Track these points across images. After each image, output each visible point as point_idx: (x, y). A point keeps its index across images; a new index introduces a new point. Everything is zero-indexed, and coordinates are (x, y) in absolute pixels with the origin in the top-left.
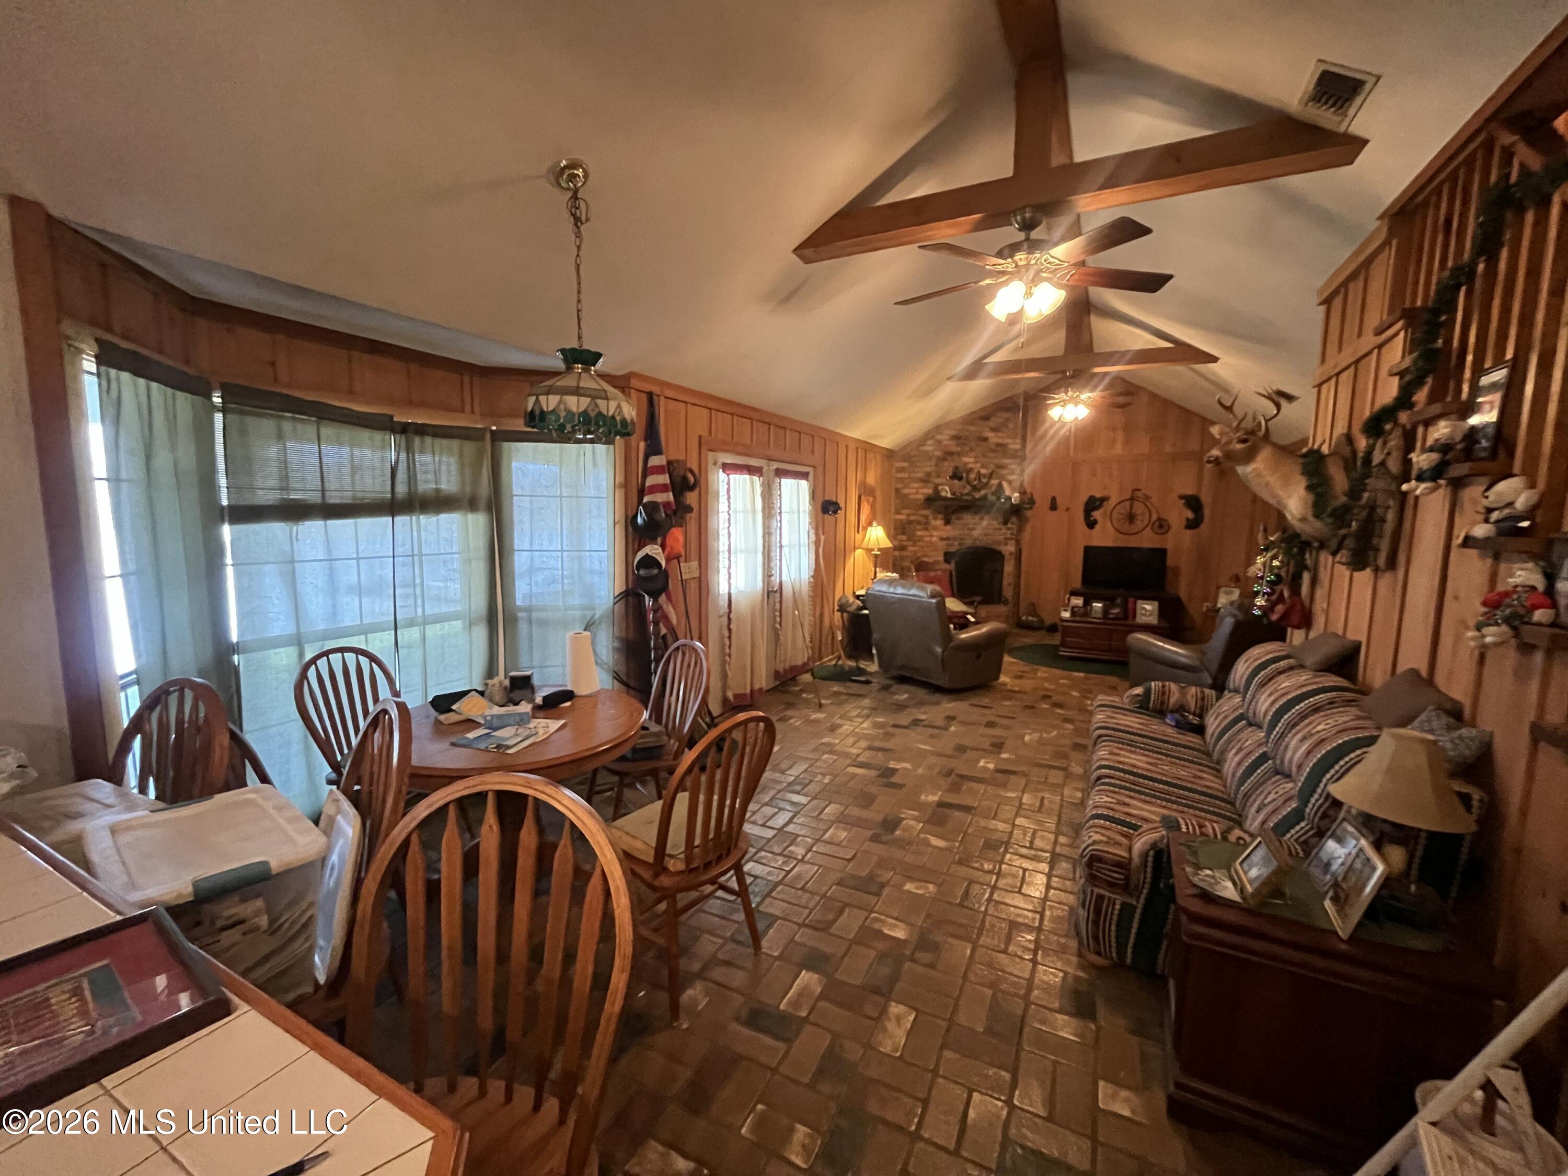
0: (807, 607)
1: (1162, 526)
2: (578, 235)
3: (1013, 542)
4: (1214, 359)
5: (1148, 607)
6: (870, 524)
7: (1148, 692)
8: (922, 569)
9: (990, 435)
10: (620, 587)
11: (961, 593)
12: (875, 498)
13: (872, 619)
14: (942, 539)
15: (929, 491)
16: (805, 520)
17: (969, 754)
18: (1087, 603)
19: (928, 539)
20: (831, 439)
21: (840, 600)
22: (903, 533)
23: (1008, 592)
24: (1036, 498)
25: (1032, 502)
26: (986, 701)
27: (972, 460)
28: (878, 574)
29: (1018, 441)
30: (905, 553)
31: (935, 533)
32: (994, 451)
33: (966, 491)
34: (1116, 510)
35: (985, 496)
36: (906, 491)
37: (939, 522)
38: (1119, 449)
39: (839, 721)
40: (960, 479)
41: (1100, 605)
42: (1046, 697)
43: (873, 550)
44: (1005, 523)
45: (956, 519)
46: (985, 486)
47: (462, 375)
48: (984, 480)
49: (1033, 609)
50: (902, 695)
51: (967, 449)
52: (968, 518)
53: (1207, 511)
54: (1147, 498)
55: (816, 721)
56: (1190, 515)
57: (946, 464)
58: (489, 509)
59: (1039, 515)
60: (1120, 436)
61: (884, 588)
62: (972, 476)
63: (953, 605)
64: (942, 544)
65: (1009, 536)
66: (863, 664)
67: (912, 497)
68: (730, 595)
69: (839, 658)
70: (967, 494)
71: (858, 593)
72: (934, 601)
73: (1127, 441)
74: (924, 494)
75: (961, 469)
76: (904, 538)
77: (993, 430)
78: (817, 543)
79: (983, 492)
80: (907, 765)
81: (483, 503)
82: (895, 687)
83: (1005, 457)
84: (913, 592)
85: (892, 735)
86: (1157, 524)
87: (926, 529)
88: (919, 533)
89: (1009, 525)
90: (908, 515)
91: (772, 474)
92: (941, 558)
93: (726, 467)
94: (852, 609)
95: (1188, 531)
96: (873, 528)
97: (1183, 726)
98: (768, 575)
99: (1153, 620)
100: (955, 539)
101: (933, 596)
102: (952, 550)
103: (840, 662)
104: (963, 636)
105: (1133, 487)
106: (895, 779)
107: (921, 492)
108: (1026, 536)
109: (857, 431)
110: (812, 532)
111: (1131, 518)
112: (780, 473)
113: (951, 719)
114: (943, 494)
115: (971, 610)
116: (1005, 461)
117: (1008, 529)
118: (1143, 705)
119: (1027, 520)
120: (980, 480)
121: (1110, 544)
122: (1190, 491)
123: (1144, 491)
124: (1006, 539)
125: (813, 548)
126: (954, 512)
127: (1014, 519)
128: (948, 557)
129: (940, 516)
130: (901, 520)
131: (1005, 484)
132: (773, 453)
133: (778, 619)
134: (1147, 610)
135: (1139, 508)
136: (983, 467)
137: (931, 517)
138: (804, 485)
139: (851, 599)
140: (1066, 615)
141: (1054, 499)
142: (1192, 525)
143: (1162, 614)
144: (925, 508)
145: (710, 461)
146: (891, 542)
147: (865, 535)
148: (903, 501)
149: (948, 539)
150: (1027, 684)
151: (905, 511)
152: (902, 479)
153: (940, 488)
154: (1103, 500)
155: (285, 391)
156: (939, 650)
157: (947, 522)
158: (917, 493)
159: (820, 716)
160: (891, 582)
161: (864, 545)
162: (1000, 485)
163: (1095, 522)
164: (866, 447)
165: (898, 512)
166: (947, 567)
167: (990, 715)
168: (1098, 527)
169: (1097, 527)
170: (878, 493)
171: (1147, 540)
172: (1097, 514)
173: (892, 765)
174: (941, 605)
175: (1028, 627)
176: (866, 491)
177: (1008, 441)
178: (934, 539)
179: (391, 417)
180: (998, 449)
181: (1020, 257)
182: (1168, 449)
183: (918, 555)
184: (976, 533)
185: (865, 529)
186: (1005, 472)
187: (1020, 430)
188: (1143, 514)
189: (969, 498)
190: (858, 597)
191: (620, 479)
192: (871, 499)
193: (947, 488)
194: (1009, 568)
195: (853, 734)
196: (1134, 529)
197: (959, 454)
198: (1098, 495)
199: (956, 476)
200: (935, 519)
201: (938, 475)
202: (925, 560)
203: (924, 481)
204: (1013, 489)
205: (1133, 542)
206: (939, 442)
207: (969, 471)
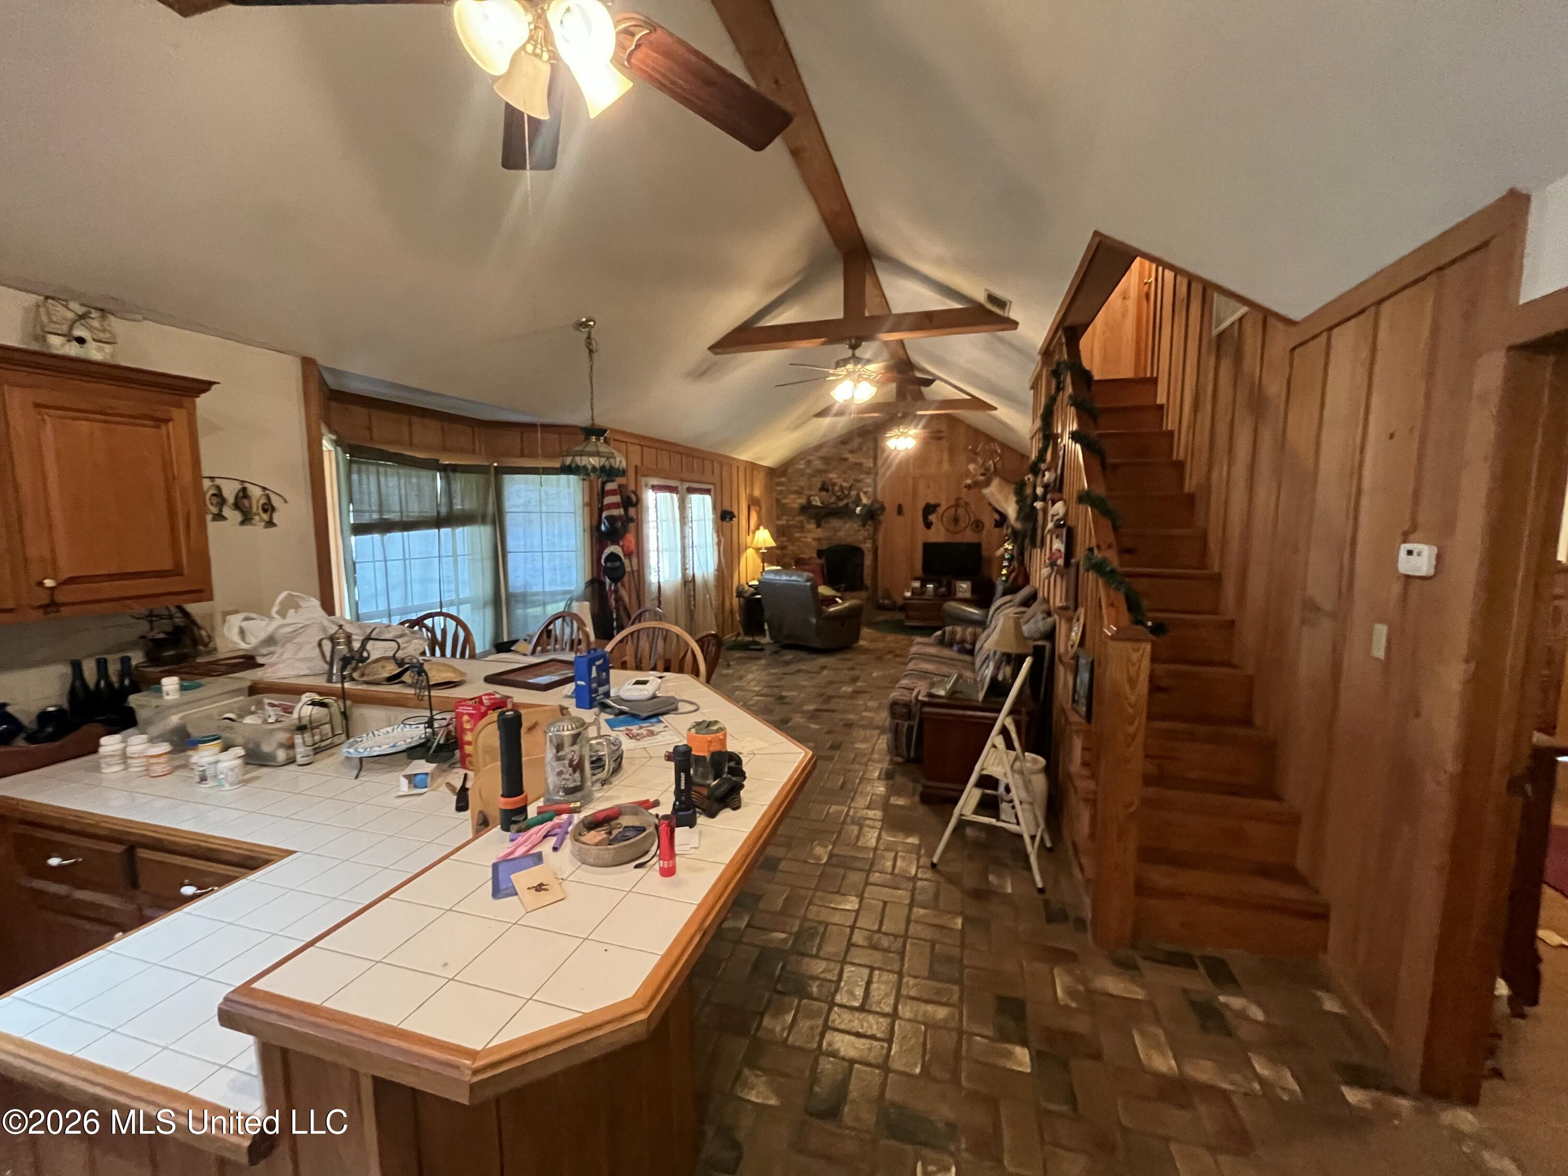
0: (713, 593)
1: (978, 525)
2: (591, 359)
3: (870, 540)
4: (995, 409)
5: (964, 586)
6: (758, 528)
7: (944, 633)
8: (800, 563)
9: (849, 456)
10: (589, 578)
11: (830, 581)
12: (760, 507)
13: (763, 602)
14: (814, 539)
15: (802, 501)
16: (710, 526)
17: (835, 686)
18: (923, 585)
19: (804, 540)
20: (725, 462)
21: (738, 588)
22: (784, 535)
23: (868, 581)
24: (885, 505)
25: (883, 508)
26: (848, 656)
27: (835, 476)
28: (766, 568)
29: (871, 460)
30: (786, 552)
31: (808, 535)
32: (852, 469)
33: (832, 501)
34: (945, 514)
35: (847, 504)
36: (785, 501)
37: (811, 526)
38: (946, 467)
39: (744, 674)
40: (827, 491)
41: (931, 586)
42: (890, 652)
43: (760, 549)
44: (864, 525)
45: (825, 523)
46: (847, 496)
47: (473, 427)
48: (846, 492)
49: (888, 595)
50: (789, 656)
51: (831, 467)
52: (835, 523)
54: (967, 504)
55: (725, 675)
57: (816, 479)
58: (494, 523)
59: (889, 517)
60: (946, 457)
61: (772, 577)
62: (837, 488)
63: (824, 590)
64: (815, 543)
65: (867, 536)
66: (757, 639)
67: (790, 506)
68: (659, 583)
69: (738, 635)
70: (833, 503)
71: (750, 583)
72: (809, 584)
73: (952, 460)
74: (799, 503)
75: (827, 483)
76: (785, 539)
77: (852, 452)
78: (719, 544)
79: (845, 501)
80: (795, 693)
81: (489, 519)
82: (783, 652)
83: (862, 473)
84: (794, 578)
85: (782, 679)
86: (974, 524)
87: (802, 532)
88: (797, 535)
89: (867, 528)
90: (788, 521)
91: (685, 491)
92: (815, 555)
93: (654, 487)
94: (747, 595)
95: (996, 530)
96: (760, 532)
97: (962, 651)
98: (684, 569)
99: (968, 595)
100: (824, 539)
101: (807, 581)
102: (823, 548)
103: (739, 638)
104: (832, 609)
105: (957, 497)
106: (785, 701)
107: (796, 502)
108: (880, 535)
109: (745, 456)
110: (715, 535)
111: (956, 520)
112: (691, 490)
113: (824, 668)
114: (814, 503)
115: (839, 594)
116: (862, 476)
117: (866, 530)
118: (941, 642)
119: (880, 522)
120: (842, 491)
121: (942, 540)
123: (964, 500)
124: (865, 538)
125: (716, 547)
126: (822, 518)
127: (870, 523)
128: (820, 553)
129: (813, 521)
130: (782, 525)
131: (862, 495)
132: (685, 475)
133: (692, 602)
134: (964, 587)
135: (961, 511)
136: (845, 481)
137: (805, 523)
138: (708, 499)
139: (746, 588)
140: (908, 594)
141: (899, 506)
142: (999, 525)
143: (973, 591)
144: (800, 515)
145: (643, 484)
146: (775, 541)
147: (754, 537)
148: (781, 508)
149: (819, 539)
150: (880, 645)
151: (785, 518)
152: (781, 491)
153: (811, 498)
154: (936, 506)
155: (378, 447)
156: (814, 620)
157: (819, 526)
158: (794, 503)
159: (730, 671)
160: (776, 572)
161: (754, 545)
162: (858, 495)
163: (932, 523)
164: (753, 467)
165: (778, 518)
166: (819, 561)
167: (850, 664)
168: (933, 527)
170: (763, 504)
171: (968, 537)
172: (932, 518)
173: (784, 694)
174: (814, 588)
175: (882, 608)
176: (753, 502)
177: (863, 460)
178: (809, 540)
179: (438, 460)
180: (856, 467)
181: (850, 367)
183: (797, 552)
184: (841, 534)
185: (754, 533)
186: (860, 485)
187: (871, 453)
188: (964, 517)
189: (834, 506)
190: (751, 586)
191: (587, 499)
192: (757, 508)
193: (817, 498)
194: (868, 561)
195: (753, 680)
196: (959, 528)
197: (826, 471)
198: (932, 502)
199: (824, 488)
200: (809, 523)
201: (810, 488)
202: (802, 556)
203: (799, 493)
204: (868, 498)
205: (958, 539)
206: (809, 463)
207: (834, 485)
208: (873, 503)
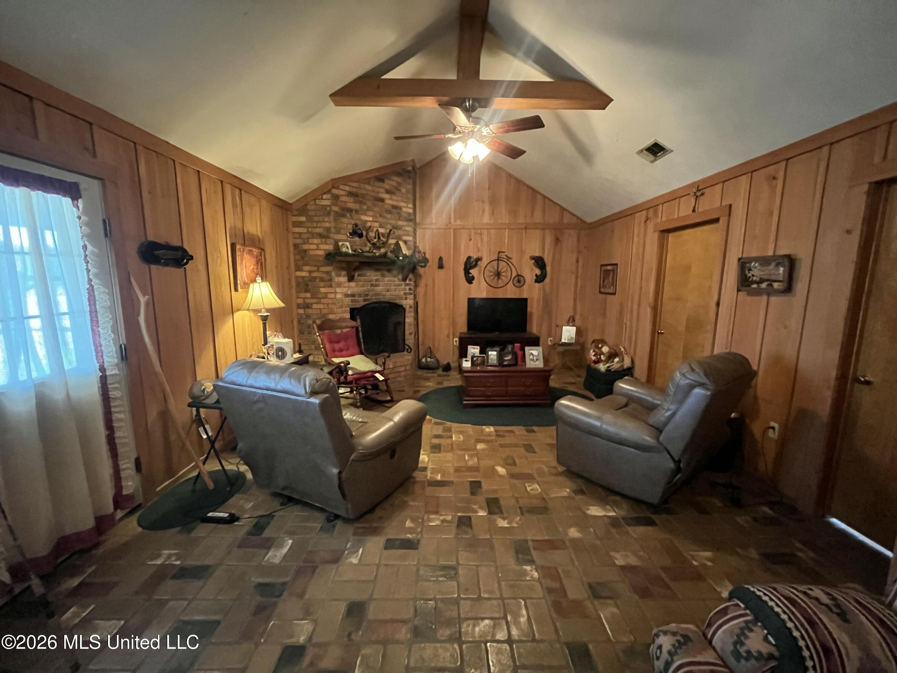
1: (519, 280)
3: (412, 296)
5: (535, 353)
6: (251, 281)
8: (326, 327)
9: (386, 196)
12: (259, 249)
14: (347, 295)
15: (330, 247)
18: (483, 352)
19: (333, 296)
22: (306, 291)
23: (410, 340)
24: (426, 256)
25: (423, 260)
27: (370, 219)
28: (269, 339)
29: (410, 206)
30: (309, 311)
31: (338, 290)
32: (389, 212)
33: (367, 249)
34: (487, 268)
35: (385, 254)
36: (305, 247)
37: (343, 279)
38: (487, 218)
40: (361, 236)
41: (494, 353)
43: (260, 311)
44: (404, 279)
45: (359, 275)
46: (384, 244)
48: (383, 239)
49: (430, 353)
51: (365, 207)
52: (372, 275)
53: (548, 269)
54: (509, 258)
56: (538, 272)
57: (345, 220)
59: (430, 273)
60: (487, 207)
61: (241, 378)
62: (372, 234)
63: (361, 364)
64: (348, 300)
65: (408, 291)
67: (311, 253)
70: (368, 252)
72: (316, 400)
73: (492, 212)
74: (324, 250)
75: (360, 226)
76: (308, 295)
77: (388, 192)
79: (383, 250)
83: (399, 219)
86: (516, 279)
87: (331, 286)
88: (323, 290)
89: (408, 282)
90: (310, 272)
92: (348, 315)
94: (210, 402)
95: (537, 284)
96: (256, 285)
99: (540, 364)
100: (360, 295)
101: (314, 393)
102: (358, 305)
104: (370, 438)
105: (498, 250)
108: (421, 290)
111: (498, 274)
114: (344, 250)
115: (379, 368)
116: (400, 223)
117: (407, 285)
119: (421, 276)
120: (379, 238)
121: (484, 295)
122: (537, 254)
123: (506, 254)
124: (406, 294)
126: (356, 269)
127: (411, 276)
128: (354, 313)
129: (344, 273)
130: (303, 277)
131: (401, 244)
134: (534, 355)
135: (503, 265)
136: (381, 226)
137: (333, 274)
140: (468, 364)
141: (441, 259)
142: (540, 279)
144: (327, 265)
146: (283, 300)
147: (246, 293)
148: (299, 256)
149: (353, 295)
151: (306, 268)
152: (300, 234)
153: (340, 244)
154: (479, 259)
156: (333, 470)
157: (351, 279)
158: (318, 249)
162: (397, 244)
163: (473, 278)
165: (298, 268)
166: (353, 323)
169: (474, 282)
171: (510, 292)
172: (474, 272)
175: (426, 368)
176: (244, 241)
177: (402, 204)
178: (339, 296)
180: (394, 210)
182: (521, 220)
183: (324, 312)
184: (379, 289)
185: (246, 286)
186: (400, 232)
187: (410, 196)
188: (506, 272)
189: (369, 255)
192: (256, 251)
193: (348, 244)
194: (409, 319)
196: (501, 283)
197: (357, 212)
198: (474, 256)
199: (356, 233)
200: (339, 276)
201: (338, 232)
202: (331, 317)
203: (324, 237)
204: (409, 249)
205: (500, 294)
206: (336, 197)
207: (369, 229)
208: (413, 255)
